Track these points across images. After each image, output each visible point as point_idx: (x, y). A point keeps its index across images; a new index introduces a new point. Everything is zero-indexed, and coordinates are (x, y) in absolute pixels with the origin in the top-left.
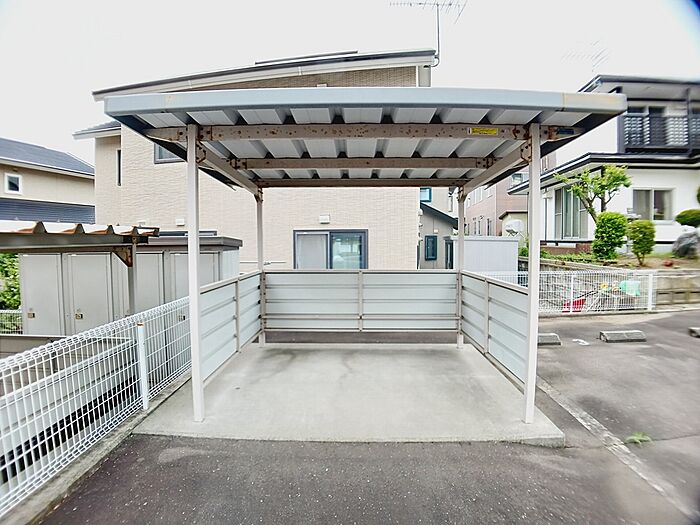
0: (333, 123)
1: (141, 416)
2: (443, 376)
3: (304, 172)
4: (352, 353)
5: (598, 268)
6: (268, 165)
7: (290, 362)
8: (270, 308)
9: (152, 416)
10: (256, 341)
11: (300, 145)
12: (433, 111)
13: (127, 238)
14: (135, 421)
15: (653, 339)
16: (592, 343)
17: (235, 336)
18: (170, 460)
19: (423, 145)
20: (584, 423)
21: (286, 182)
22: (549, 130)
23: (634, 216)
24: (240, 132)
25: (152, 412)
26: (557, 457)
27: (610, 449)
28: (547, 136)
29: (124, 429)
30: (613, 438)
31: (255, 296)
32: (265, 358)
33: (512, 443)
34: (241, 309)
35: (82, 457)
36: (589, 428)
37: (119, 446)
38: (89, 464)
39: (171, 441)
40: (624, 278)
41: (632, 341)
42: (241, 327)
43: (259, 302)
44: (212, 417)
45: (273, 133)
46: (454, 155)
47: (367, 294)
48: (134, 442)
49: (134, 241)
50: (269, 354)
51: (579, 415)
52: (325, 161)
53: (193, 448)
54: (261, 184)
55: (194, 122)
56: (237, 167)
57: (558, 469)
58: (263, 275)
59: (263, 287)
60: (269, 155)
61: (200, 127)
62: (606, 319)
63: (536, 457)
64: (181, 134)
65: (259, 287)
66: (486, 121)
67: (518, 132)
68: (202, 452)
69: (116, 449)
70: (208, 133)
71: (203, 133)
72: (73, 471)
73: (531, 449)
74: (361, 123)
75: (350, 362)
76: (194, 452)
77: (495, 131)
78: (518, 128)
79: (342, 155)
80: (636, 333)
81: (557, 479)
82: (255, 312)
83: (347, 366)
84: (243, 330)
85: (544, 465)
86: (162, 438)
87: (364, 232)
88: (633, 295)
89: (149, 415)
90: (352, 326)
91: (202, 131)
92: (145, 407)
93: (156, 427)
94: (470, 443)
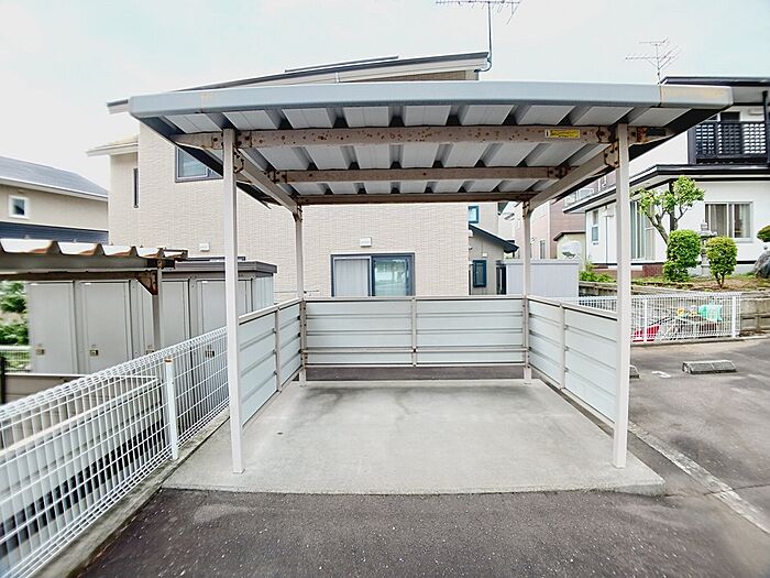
0: (390, 126)
1: (170, 468)
2: (514, 415)
3: (349, 186)
4: (406, 390)
5: (672, 292)
6: (311, 178)
7: (336, 402)
8: (312, 342)
9: (183, 467)
10: (297, 379)
11: (349, 152)
12: (509, 109)
13: (152, 262)
14: (164, 473)
15: (743, 369)
16: (674, 375)
17: (275, 373)
18: (208, 520)
19: (491, 151)
20: (682, 467)
21: (328, 198)
22: (638, 132)
23: (710, 233)
24: (283, 138)
25: (183, 462)
26: (658, 507)
27: (717, 495)
28: (635, 139)
29: (152, 483)
30: (719, 484)
31: (294, 328)
32: (308, 398)
33: (605, 492)
34: (281, 343)
35: (106, 516)
36: (689, 472)
37: (147, 503)
38: (113, 524)
39: (208, 496)
40: (702, 302)
41: (720, 372)
42: (281, 363)
43: (299, 335)
44: (254, 468)
45: (322, 138)
46: (523, 164)
47: (421, 324)
48: (164, 498)
49: (160, 265)
50: (312, 393)
51: (675, 457)
52: (376, 173)
53: (234, 504)
54: (300, 201)
55: (231, 126)
56: (275, 181)
57: (662, 521)
58: (303, 304)
59: (304, 317)
60: (312, 167)
61: (238, 133)
62: (688, 348)
63: (634, 508)
64: (216, 140)
65: (299, 318)
66: (567, 122)
67: (603, 134)
68: (245, 509)
69: (144, 506)
70: (247, 138)
71: (241, 139)
72: (95, 534)
73: (628, 498)
74: (423, 126)
75: (405, 401)
76: (236, 509)
77: (577, 134)
78: (602, 129)
79: (396, 165)
80: (723, 363)
81: (664, 533)
82: (294, 346)
83: (403, 407)
84: (283, 367)
85: (645, 516)
86: (196, 493)
87: (410, 256)
88: (715, 321)
89: (179, 465)
90: (405, 360)
91: (241, 137)
92: (175, 457)
93: (189, 480)
94: (556, 493)
